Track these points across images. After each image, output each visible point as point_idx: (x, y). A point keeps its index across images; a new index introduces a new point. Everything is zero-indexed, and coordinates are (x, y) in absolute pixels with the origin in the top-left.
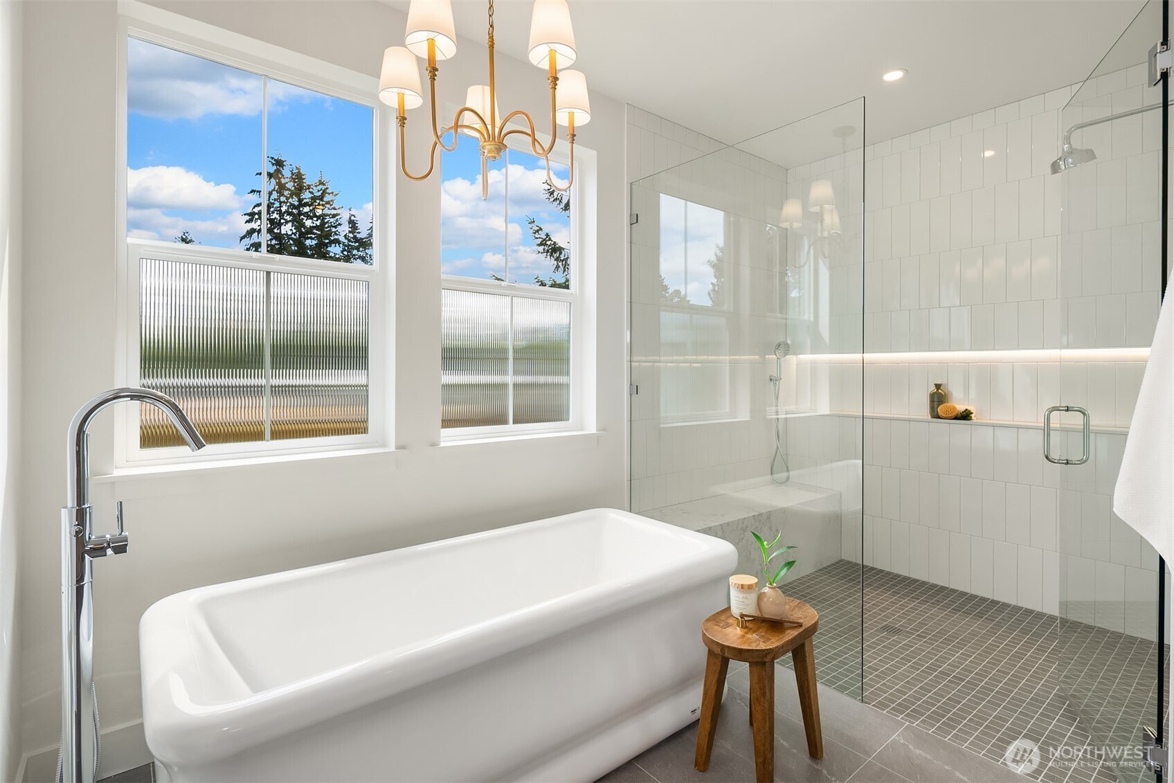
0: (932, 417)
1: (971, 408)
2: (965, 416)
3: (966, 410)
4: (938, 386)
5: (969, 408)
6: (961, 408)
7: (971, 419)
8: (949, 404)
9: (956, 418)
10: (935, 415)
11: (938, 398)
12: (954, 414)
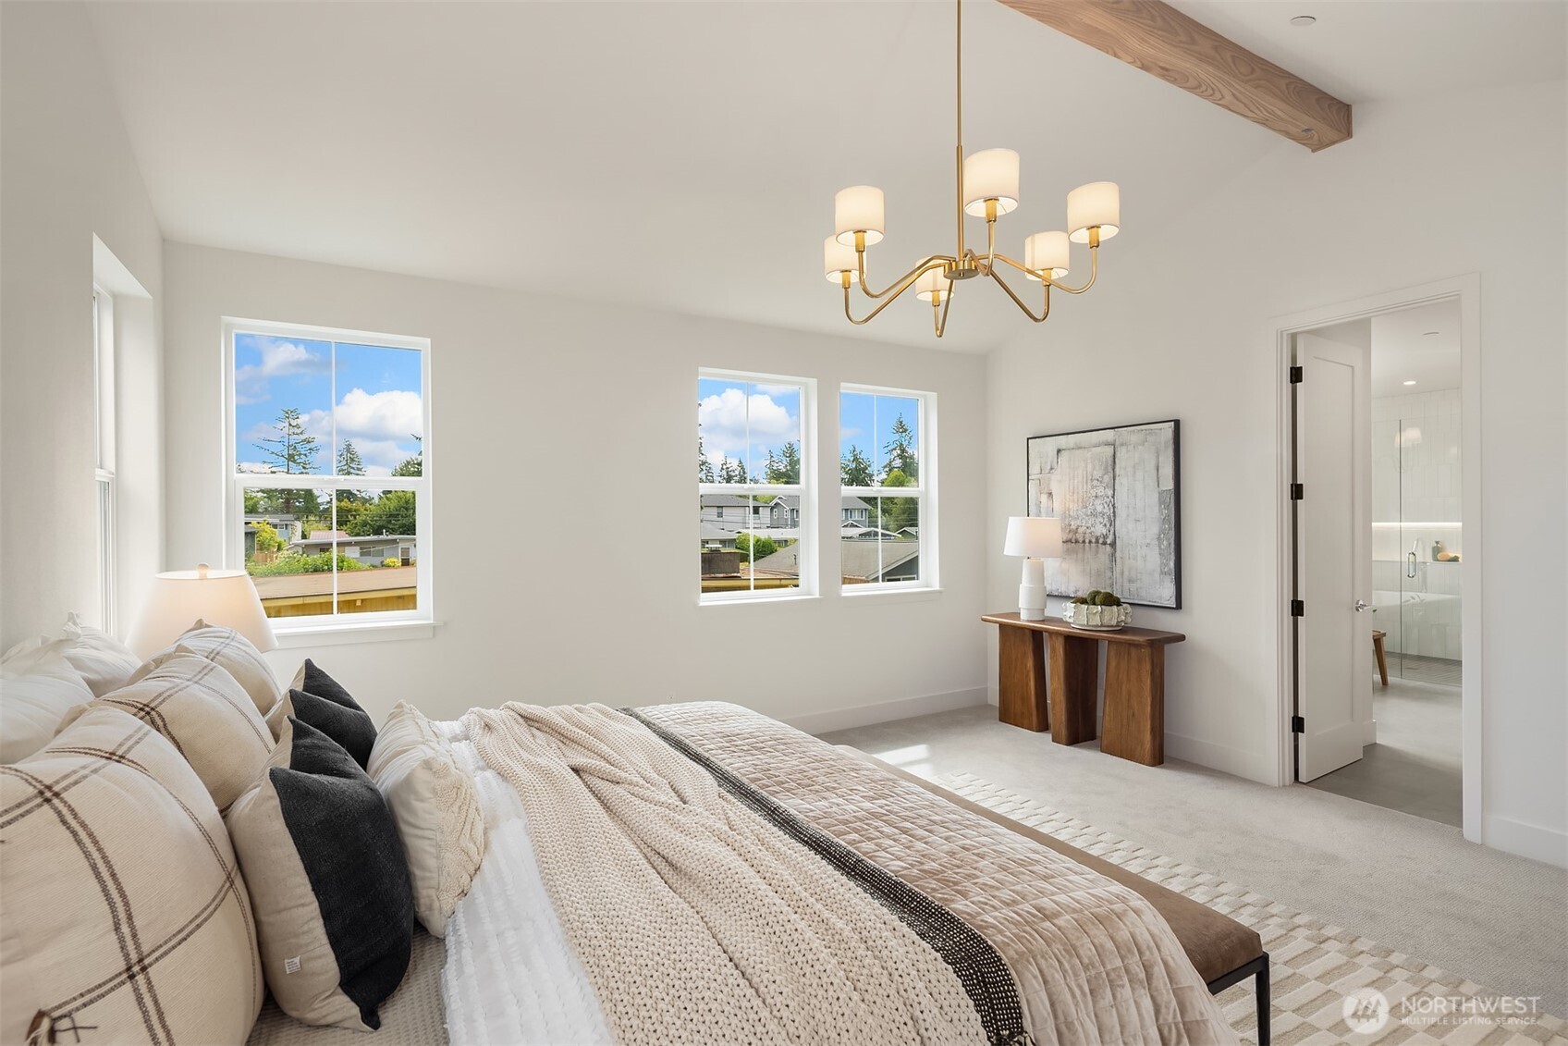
0: (1435, 561)
1: (1458, 555)
2: (1455, 559)
3: (1455, 556)
4: (1437, 543)
6: (1452, 555)
7: (1459, 561)
8: (1445, 553)
9: (1449, 561)
11: (1437, 550)
12: (1449, 559)
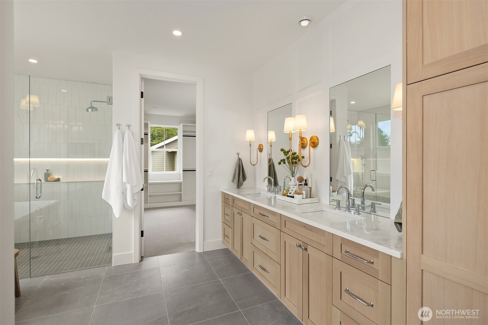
0: (45, 181)
2: (58, 180)
3: (58, 178)
4: (47, 170)
5: (59, 177)
6: (56, 177)
7: (60, 181)
8: (52, 176)
10: (47, 180)
11: (47, 175)
12: (54, 180)
